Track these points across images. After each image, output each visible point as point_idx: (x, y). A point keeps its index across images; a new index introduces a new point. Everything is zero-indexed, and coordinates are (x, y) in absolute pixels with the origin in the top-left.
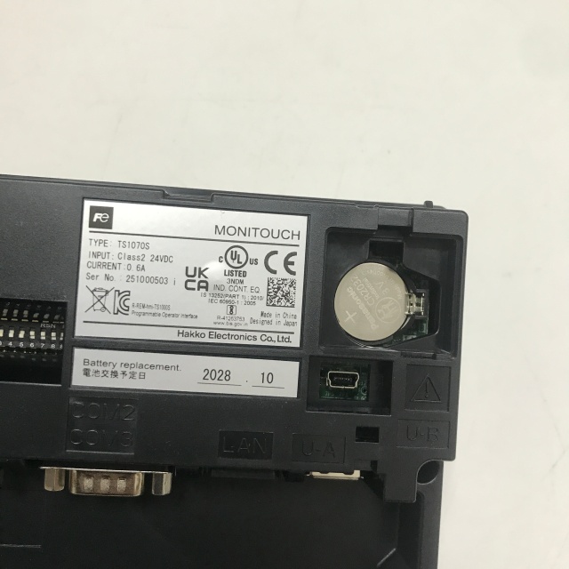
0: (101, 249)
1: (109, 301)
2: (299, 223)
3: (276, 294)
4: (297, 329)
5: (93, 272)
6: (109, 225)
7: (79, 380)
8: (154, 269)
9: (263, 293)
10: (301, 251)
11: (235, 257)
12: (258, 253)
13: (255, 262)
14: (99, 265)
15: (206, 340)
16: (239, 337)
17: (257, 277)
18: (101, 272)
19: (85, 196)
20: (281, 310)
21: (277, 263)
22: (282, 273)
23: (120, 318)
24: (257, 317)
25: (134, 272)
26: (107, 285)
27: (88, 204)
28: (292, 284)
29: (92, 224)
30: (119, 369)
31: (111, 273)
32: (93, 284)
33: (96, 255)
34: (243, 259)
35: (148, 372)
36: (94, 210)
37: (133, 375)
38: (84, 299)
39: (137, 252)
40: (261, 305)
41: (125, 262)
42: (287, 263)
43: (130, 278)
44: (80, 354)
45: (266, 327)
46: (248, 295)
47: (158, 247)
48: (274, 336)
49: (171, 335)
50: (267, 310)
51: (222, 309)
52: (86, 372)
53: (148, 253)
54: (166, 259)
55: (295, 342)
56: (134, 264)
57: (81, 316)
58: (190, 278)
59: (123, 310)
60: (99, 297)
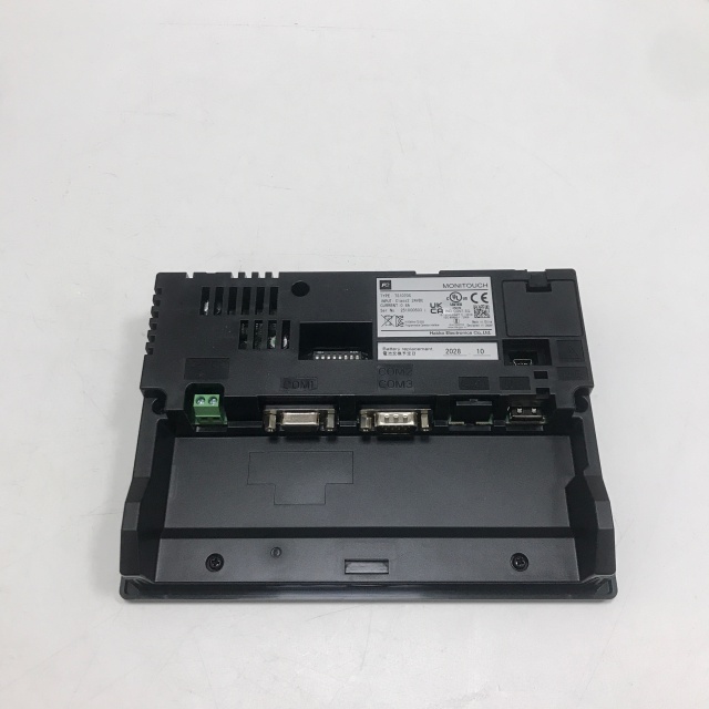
0: (387, 298)
1: (393, 321)
2: (487, 280)
3: (479, 312)
4: (493, 328)
5: (384, 308)
6: (390, 288)
7: (381, 357)
8: (413, 305)
9: (472, 312)
10: (490, 292)
11: (455, 297)
12: (464, 294)
13: (466, 298)
14: (387, 305)
15: (445, 335)
17: (467, 305)
18: (389, 308)
19: (377, 277)
20: (483, 319)
21: (477, 298)
22: (481, 303)
23: (399, 328)
24: (471, 323)
25: (404, 307)
26: (392, 314)
27: (378, 280)
28: (487, 307)
29: (381, 288)
30: (402, 351)
31: (393, 308)
32: (384, 314)
33: (384, 301)
34: (459, 297)
35: (417, 352)
36: (381, 282)
37: (409, 354)
38: (380, 321)
39: (405, 298)
40: (472, 318)
41: (399, 303)
42: (483, 298)
43: (403, 310)
44: (381, 346)
45: (476, 328)
46: (465, 314)
47: (415, 296)
48: (481, 332)
49: (427, 334)
50: (476, 320)
51: (452, 321)
52: (385, 354)
53: (410, 299)
54: (420, 300)
55: (493, 333)
56: (404, 304)
57: (379, 328)
58: (433, 308)
59: (400, 324)
60: (388, 319)
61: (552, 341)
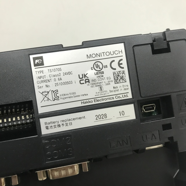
0: (41, 75)
1: (50, 96)
2: (121, 47)
3: (118, 78)
4: (130, 91)
5: (40, 85)
6: (42, 64)
7: (44, 131)
8: (65, 79)
9: (112, 79)
10: (124, 58)
11: (98, 66)
12: (107, 62)
13: (106, 66)
14: (42, 82)
15: (94, 103)
16: (107, 99)
17: (108, 73)
18: (44, 84)
19: (30, 54)
20: (121, 84)
21: (115, 65)
22: (118, 69)
23: (56, 102)
24: (112, 89)
25: (57, 81)
26: (48, 89)
27: (32, 57)
28: (123, 73)
29: (35, 65)
30: (60, 123)
31: (48, 84)
32: (41, 90)
33: (40, 78)
34: (101, 67)
35: (73, 122)
36: (35, 59)
37: (67, 125)
38: (39, 97)
39: (57, 73)
40: (113, 84)
41: (53, 78)
42: (119, 64)
43: (57, 84)
44: (42, 121)
45: (117, 93)
46: (106, 81)
47: (65, 69)
48: (121, 96)
49: (79, 104)
50: (116, 85)
51: (97, 89)
52: (47, 128)
53: (61, 72)
54: (70, 73)
55: (130, 96)
56: (57, 78)
57: (39, 104)
58: (81, 79)
59: (56, 98)
60: (45, 94)
61: (174, 97)
